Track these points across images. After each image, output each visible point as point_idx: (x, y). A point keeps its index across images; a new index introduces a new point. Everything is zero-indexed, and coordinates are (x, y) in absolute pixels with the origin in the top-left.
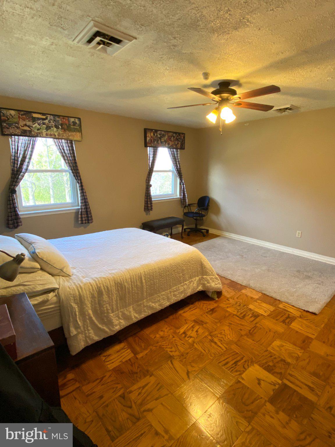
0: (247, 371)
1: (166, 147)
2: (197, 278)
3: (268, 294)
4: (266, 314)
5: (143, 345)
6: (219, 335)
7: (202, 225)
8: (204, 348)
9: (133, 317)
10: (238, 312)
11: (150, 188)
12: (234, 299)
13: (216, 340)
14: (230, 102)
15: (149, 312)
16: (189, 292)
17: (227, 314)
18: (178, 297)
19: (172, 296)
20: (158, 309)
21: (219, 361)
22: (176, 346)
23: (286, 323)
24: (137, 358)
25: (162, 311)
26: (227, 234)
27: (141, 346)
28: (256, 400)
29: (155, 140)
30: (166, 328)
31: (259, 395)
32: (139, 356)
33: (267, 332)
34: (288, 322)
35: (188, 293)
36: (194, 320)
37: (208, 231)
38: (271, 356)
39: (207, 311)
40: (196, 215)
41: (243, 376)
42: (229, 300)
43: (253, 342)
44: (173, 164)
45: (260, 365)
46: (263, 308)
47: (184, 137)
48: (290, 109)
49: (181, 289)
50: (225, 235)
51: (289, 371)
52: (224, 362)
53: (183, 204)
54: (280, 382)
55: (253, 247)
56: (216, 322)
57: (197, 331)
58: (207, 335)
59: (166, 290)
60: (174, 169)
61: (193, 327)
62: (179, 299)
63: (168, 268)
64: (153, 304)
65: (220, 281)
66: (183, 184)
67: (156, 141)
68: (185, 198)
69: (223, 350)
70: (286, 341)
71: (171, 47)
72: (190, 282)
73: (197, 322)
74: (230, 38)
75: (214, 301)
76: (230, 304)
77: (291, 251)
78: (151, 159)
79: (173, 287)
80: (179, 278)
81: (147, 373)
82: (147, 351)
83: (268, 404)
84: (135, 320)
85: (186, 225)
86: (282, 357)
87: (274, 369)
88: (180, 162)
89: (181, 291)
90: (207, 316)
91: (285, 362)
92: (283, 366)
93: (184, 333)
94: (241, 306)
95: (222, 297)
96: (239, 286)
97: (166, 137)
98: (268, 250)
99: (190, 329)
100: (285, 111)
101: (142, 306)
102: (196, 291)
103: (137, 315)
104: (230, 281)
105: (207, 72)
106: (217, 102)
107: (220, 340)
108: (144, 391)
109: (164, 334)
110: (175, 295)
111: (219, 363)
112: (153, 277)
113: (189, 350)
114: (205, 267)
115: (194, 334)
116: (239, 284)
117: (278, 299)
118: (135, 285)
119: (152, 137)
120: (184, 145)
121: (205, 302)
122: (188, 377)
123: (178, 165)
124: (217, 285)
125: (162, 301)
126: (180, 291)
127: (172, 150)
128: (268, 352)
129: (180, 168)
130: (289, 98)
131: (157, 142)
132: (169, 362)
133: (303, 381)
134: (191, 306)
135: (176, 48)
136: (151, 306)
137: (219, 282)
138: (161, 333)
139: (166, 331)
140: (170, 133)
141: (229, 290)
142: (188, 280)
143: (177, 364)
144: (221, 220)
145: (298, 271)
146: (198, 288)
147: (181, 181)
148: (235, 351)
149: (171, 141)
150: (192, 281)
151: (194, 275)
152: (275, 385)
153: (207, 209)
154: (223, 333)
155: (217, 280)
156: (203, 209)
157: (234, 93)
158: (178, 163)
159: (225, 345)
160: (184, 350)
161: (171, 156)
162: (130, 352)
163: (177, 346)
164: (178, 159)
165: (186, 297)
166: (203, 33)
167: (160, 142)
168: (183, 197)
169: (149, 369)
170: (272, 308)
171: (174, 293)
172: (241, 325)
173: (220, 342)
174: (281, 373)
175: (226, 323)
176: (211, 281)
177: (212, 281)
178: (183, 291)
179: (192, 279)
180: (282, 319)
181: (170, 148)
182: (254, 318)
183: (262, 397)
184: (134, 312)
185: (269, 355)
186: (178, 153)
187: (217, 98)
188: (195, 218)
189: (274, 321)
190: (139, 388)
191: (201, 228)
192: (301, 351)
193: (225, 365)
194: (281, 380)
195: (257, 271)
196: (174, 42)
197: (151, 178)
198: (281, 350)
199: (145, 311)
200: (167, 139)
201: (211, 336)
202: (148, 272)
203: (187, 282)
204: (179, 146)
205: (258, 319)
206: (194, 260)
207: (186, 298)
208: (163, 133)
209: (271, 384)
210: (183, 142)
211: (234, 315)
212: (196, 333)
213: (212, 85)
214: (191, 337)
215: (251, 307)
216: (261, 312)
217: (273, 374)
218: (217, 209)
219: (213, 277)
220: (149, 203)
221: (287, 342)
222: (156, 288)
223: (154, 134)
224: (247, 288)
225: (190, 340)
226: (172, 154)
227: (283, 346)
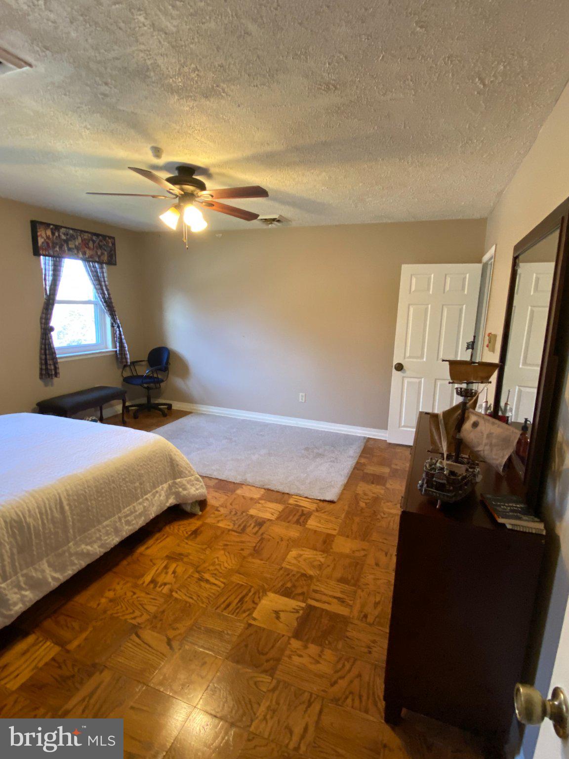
0: (260, 605)
1: (77, 258)
2: (165, 486)
3: (273, 488)
4: (273, 518)
5: (76, 625)
6: (211, 568)
7: (158, 396)
8: (190, 594)
9: (50, 580)
10: (234, 525)
11: (50, 333)
12: (226, 507)
13: (207, 576)
14: (197, 199)
15: (82, 563)
16: (153, 513)
17: (219, 533)
18: (134, 524)
19: (124, 525)
20: (98, 553)
21: (217, 606)
22: (140, 607)
23: (300, 523)
24: (68, 651)
25: (106, 555)
26: (204, 409)
27: (73, 628)
28: (276, 641)
29: (57, 244)
30: (118, 584)
31: (279, 634)
32: (72, 646)
33: (278, 542)
34: (303, 522)
35: (151, 514)
36: (167, 556)
37: (170, 407)
38: (288, 575)
39: (186, 535)
40: (148, 380)
41: (255, 615)
42: (219, 511)
43: (263, 562)
44: (95, 290)
45: (276, 592)
46: (269, 509)
47: (114, 244)
48: (278, 221)
49: (139, 509)
50: (200, 410)
51: (313, 587)
52: (223, 606)
53: (122, 362)
54: (303, 605)
55: (245, 424)
56: (203, 549)
57: (174, 572)
58: (192, 573)
59: (110, 517)
60: (98, 298)
61: (166, 567)
62: (137, 527)
63: (112, 476)
64: (89, 548)
65: (203, 484)
66: (118, 327)
67: (58, 247)
68: (125, 350)
69: (219, 587)
70: (304, 547)
71: (99, 95)
72: (154, 495)
73: (173, 558)
74: (196, 106)
75: (196, 517)
76: (221, 515)
77: (295, 422)
78: (49, 278)
79: (124, 508)
80: (134, 490)
81: (92, 669)
82: (88, 633)
83: (293, 641)
84: (54, 585)
85: (130, 400)
86: (303, 572)
87: (294, 591)
88: (108, 287)
89: (140, 513)
90: (187, 543)
91: (307, 577)
92: (304, 582)
93: (153, 581)
94: (237, 515)
95: (208, 508)
96: (232, 486)
97: (78, 241)
98: (265, 425)
99: (162, 572)
100: (271, 223)
101: (67, 554)
102: (166, 508)
103: (57, 575)
104: (217, 481)
105: (159, 146)
106: (177, 196)
107: (214, 574)
108: (92, 701)
109: (115, 595)
110: (128, 523)
111: (216, 609)
112: (85, 497)
113: (165, 606)
114: (178, 465)
115: (169, 578)
116: (231, 482)
117: (287, 492)
118: (50, 517)
119: (48, 237)
120: (114, 258)
121: (182, 523)
122: (171, 648)
123: (106, 292)
124: (200, 491)
125: (106, 538)
126: (137, 513)
127: (91, 264)
128: (283, 569)
129: (110, 298)
130: (277, 205)
131: (61, 247)
132: (134, 637)
133: (331, 593)
134: (158, 535)
135: (108, 99)
136: (85, 551)
137: (201, 484)
138: (110, 594)
139: (118, 587)
140: (87, 234)
141: (216, 494)
142: (150, 492)
143: (148, 635)
144: (191, 385)
145: (307, 449)
146: (167, 501)
147: (114, 321)
148: (239, 584)
149: (89, 248)
150: (157, 492)
151: (159, 480)
152: (297, 612)
153: (165, 369)
154: (217, 562)
155: (198, 483)
156: (160, 370)
157: (202, 187)
158: (104, 288)
159: (221, 579)
160: (156, 608)
161: (89, 274)
162: (52, 645)
163: (143, 607)
164: (105, 282)
165: (147, 522)
166: (155, 89)
167: (66, 249)
168: (119, 351)
169: (97, 661)
170: (280, 507)
171: (127, 519)
172: (242, 542)
173: (213, 577)
174: (303, 594)
175: (220, 546)
176: (189, 486)
177: (191, 485)
178: (142, 512)
179: (157, 489)
180: (295, 519)
181: (87, 260)
182: (259, 527)
183: (284, 634)
184: (51, 569)
185: (286, 573)
186: (104, 270)
187: (176, 189)
188: (145, 385)
189: (286, 524)
190: (84, 700)
191: (157, 402)
192: (323, 556)
193: (225, 609)
194: (304, 602)
195: (255, 457)
196: (104, 88)
197: (51, 314)
198: (299, 562)
199: (73, 564)
200: (79, 244)
201: (198, 572)
202: (74, 489)
203: (149, 495)
204: (105, 258)
205: (263, 528)
206: (157, 455)
207: (148, 524)
208: (71, 232)
209: (292, 612)
210: (113, 252)
211: (229, 530)
212: (173, 575)
213: (167, 167)
214: (165, 584)
215: (252, 512)
216: (267, 516)
217: (293, 598)
218: (184, 369)
219: (192, 478)
220: (50, 362)
221: (306, 549)
222: (91, 517)
223: (53, 234)
224: (244, 486)
225: (166, 590)
226: (92, 271)
227: (301, 555)
